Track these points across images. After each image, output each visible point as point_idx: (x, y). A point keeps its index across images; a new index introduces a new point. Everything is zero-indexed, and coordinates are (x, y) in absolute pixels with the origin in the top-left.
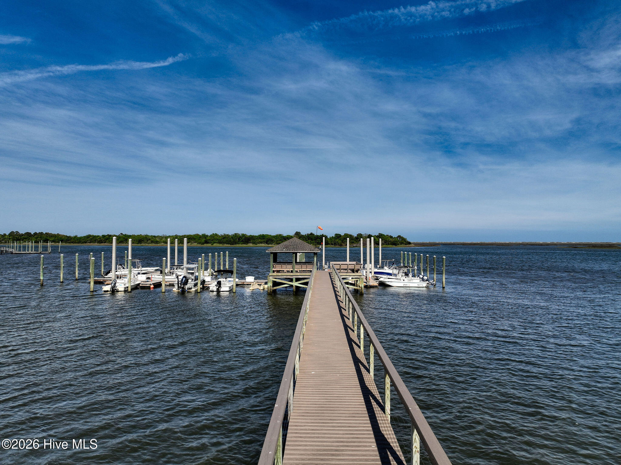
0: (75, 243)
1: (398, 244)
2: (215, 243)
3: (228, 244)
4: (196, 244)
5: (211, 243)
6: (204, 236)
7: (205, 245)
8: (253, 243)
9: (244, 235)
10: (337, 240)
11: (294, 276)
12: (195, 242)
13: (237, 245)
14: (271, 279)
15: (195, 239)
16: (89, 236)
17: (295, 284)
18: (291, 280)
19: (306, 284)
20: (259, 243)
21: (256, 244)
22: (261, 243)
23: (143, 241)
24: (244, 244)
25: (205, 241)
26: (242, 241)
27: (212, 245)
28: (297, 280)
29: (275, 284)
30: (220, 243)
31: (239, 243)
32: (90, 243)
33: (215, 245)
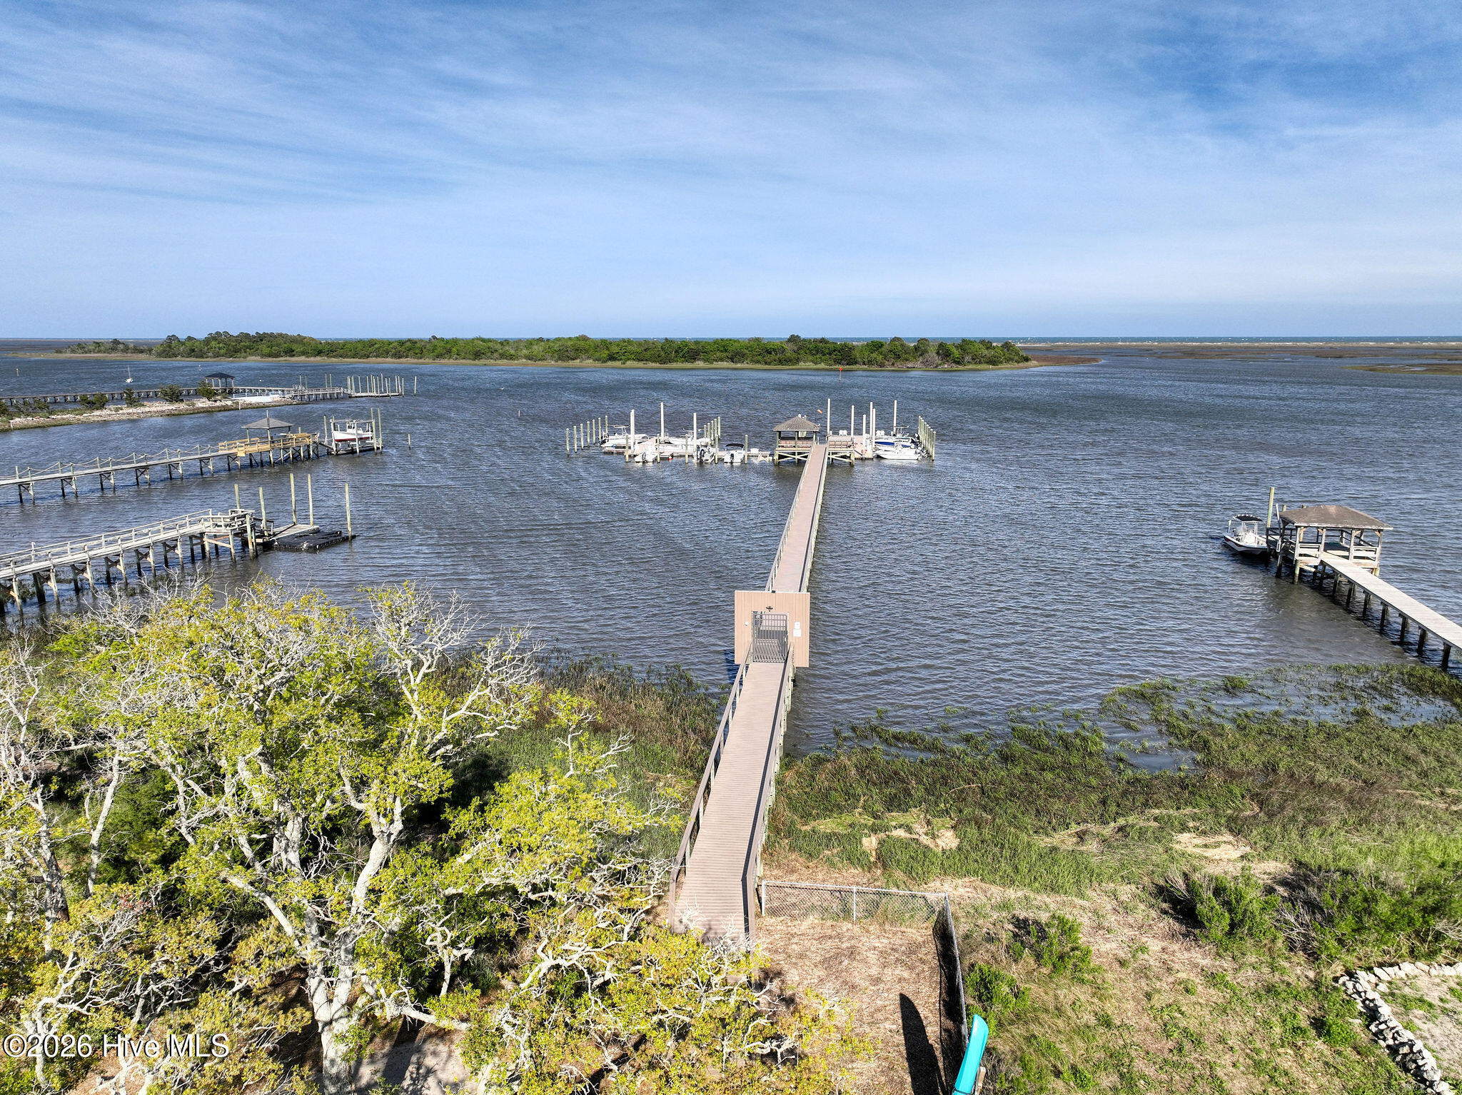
0: (347, 356)
1: (1001, 363)
2: (629, 359)
4: (591, 361)
5: (621, 360)
8: (706, 360)
10: (874, 355)
11: (797, 450)
12: (589, 358)
13: (675, 364)
14: (777, 453)
17: (797, 457)
18: (794, 454)
19: (806, 457)
20: (716, 360)
21: (712, 363)
22: (722, 360)
23: (485, 353)
24: (687, 361)
25: (609, 355)
26: (683, 356)
27: (624, 363)
28: (799, 454)
29: (781, 457)
30: (639, 360)
32: (376, 357)
33: (629, 363)
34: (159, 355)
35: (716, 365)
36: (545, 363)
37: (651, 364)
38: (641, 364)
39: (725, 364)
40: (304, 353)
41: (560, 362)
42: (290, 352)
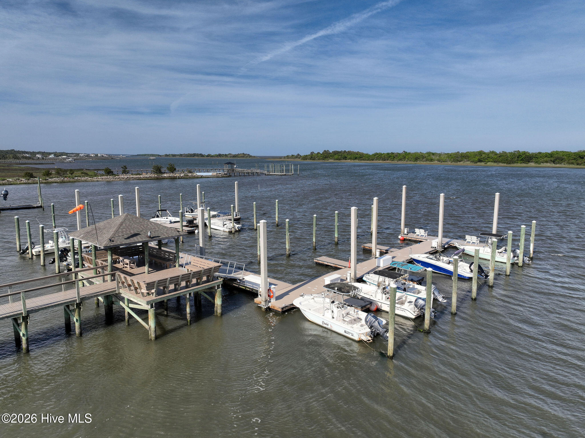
0: (365, 160)
2: (489, 161)
3: (504, 163)
4: (469, 162)
5: (485, 161)
6: (481, 153)
7: (479, 164)
8: (536, 162)
9: (524, 153)
12: (468, 161)
13: (515, 165)
15: (468, 157)
16: (376, 154)
20: (543, 162)
21: (540, 164)
23: (419, 159)
24: (524, 163)
25: (479, 159)
26: (522, 160)
27: (486, 164)
30: (495, 162)
31: (518, 163)
32: (376, 160)
33: (489, 164)
34: (302, 159)
35: (542, 165)
36: (446, 163)
37: (501, 164)
38: (495, 164)
39: (548, 165)
40: (350, 159)
41: (453, 163)
42: (345, 158)
